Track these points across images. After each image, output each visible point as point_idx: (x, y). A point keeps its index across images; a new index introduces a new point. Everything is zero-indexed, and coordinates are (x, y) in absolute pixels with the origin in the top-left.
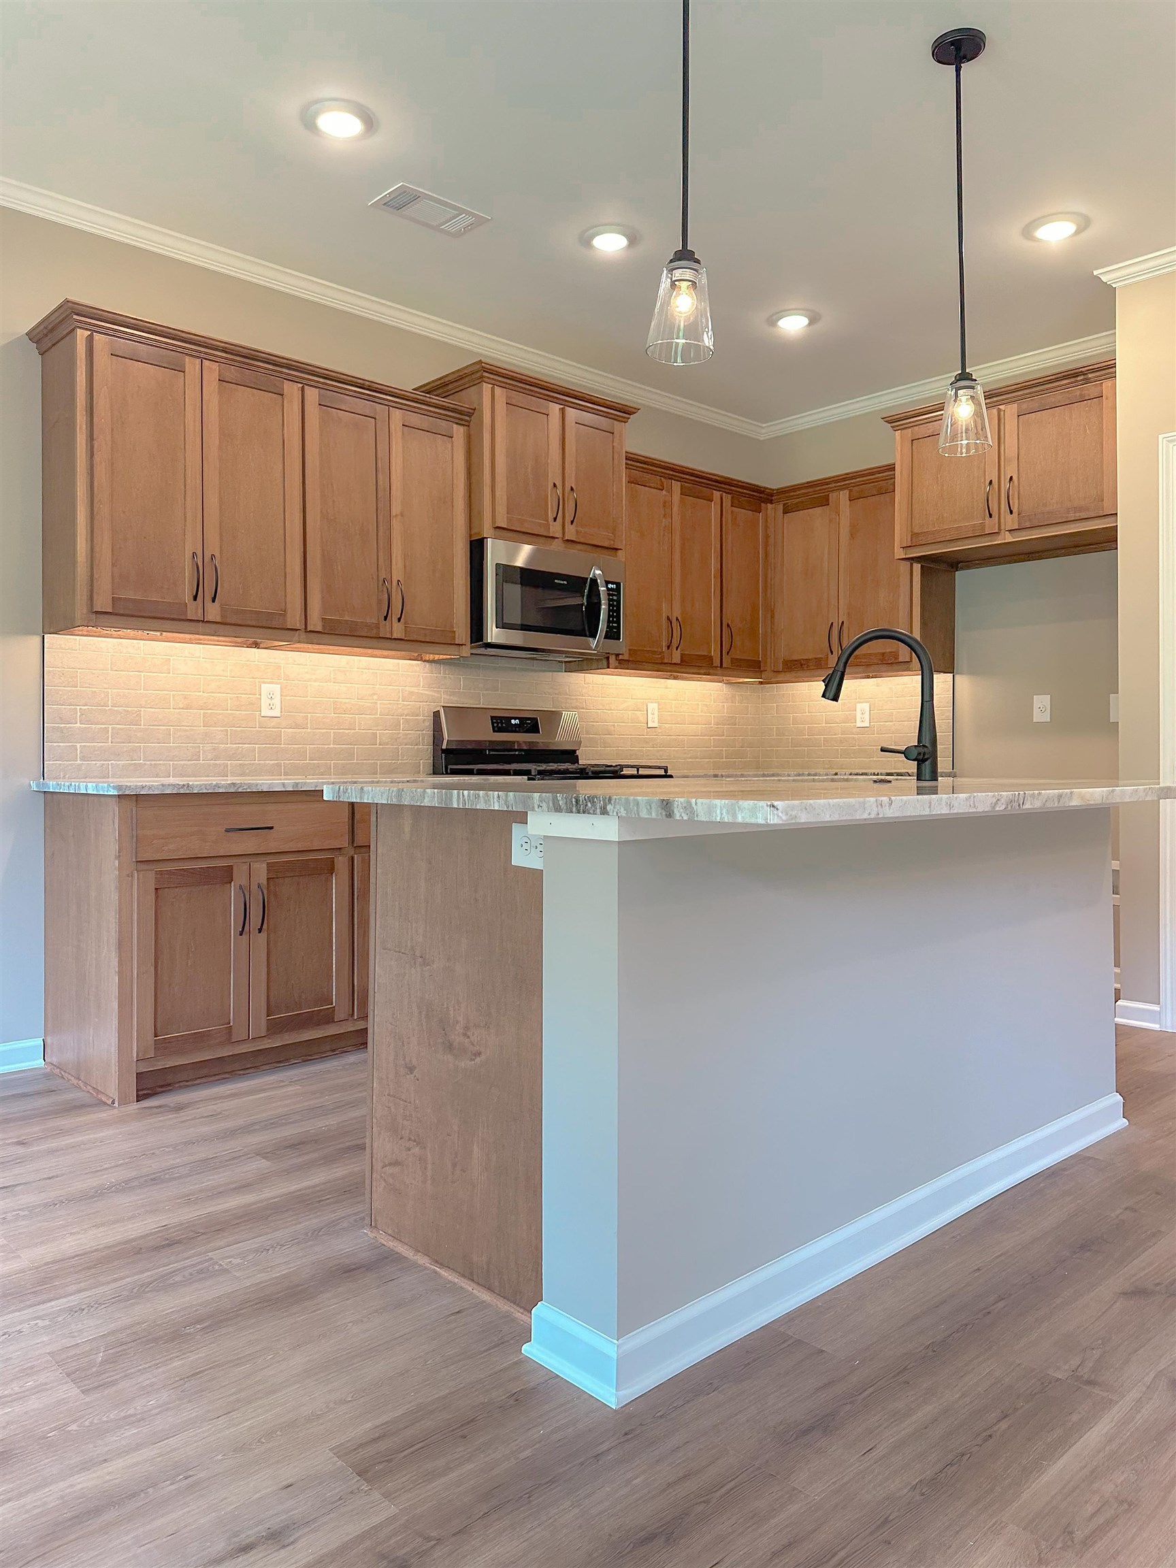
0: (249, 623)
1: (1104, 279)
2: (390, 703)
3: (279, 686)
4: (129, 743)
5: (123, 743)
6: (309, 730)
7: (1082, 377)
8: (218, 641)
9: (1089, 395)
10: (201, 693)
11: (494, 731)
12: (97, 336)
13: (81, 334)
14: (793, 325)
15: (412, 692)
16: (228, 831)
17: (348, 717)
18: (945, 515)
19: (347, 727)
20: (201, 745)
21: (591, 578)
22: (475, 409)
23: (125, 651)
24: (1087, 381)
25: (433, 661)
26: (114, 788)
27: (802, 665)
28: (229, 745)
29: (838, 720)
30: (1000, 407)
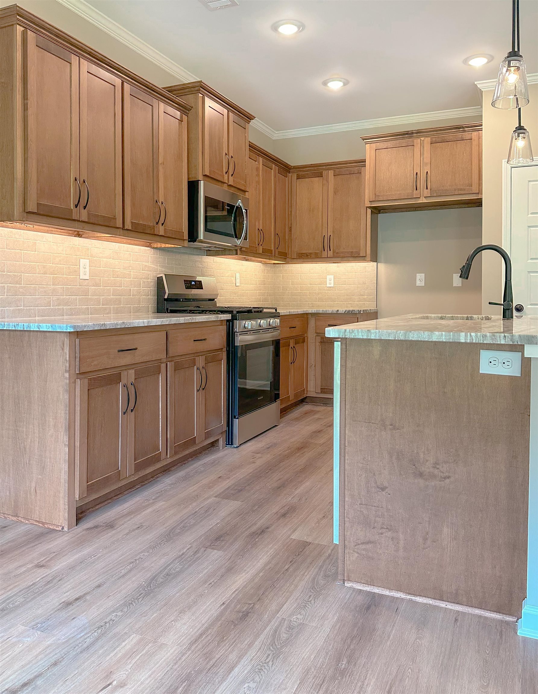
0: (100, 223)
1: (479, 86)
2: (137, 272)
3: (88, 260)
4: (16, 295)
5: (13, 295)
6: (101, 287)
7: (462, 129)
8: (61, 232)
9: (466, 138)
10: (51, 264)
11: (186, 288)
12: (29, 32)
13: (19, 29)
14: (335, 86)
15: (146, 265)
16: (119, 351)
17: (119, 280)
18: (393, 187)
19: (118, 286)
20: (51, 297)
21: (237, 206)
22: (192, 107)
23: (14, 236)
24: (464, 131)
25: (156, 248)
26: (70, 327)
27: (307, 256)
28: (65, 297)
29: (316, 283)
30: (421, 138)
